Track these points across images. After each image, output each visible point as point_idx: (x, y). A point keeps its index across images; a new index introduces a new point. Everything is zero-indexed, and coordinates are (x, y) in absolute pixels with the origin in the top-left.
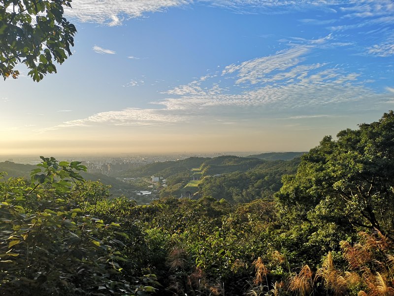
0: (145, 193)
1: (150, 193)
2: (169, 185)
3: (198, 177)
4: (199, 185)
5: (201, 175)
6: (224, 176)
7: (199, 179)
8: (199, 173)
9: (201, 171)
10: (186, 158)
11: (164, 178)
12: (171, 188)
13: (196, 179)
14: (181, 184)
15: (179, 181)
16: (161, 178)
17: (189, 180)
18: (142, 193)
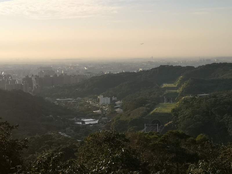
0: (88, 121)
1: (97, 122)
2: (125, 110)
3: (171, 98)
4: (174, 110)
5: (176, 94)
6: (215, 96)
7: (174, 101)
8: (175, 91)
9: (177, 88)
10: (154, 66)
11: (119, 99)
12: (129, 115)
13: (168, 100)
14: (144, 108)
15: (142, 103)
16: (114, 99)
17: (158, 101)
18: (83, 122)
